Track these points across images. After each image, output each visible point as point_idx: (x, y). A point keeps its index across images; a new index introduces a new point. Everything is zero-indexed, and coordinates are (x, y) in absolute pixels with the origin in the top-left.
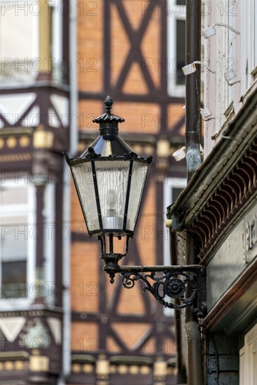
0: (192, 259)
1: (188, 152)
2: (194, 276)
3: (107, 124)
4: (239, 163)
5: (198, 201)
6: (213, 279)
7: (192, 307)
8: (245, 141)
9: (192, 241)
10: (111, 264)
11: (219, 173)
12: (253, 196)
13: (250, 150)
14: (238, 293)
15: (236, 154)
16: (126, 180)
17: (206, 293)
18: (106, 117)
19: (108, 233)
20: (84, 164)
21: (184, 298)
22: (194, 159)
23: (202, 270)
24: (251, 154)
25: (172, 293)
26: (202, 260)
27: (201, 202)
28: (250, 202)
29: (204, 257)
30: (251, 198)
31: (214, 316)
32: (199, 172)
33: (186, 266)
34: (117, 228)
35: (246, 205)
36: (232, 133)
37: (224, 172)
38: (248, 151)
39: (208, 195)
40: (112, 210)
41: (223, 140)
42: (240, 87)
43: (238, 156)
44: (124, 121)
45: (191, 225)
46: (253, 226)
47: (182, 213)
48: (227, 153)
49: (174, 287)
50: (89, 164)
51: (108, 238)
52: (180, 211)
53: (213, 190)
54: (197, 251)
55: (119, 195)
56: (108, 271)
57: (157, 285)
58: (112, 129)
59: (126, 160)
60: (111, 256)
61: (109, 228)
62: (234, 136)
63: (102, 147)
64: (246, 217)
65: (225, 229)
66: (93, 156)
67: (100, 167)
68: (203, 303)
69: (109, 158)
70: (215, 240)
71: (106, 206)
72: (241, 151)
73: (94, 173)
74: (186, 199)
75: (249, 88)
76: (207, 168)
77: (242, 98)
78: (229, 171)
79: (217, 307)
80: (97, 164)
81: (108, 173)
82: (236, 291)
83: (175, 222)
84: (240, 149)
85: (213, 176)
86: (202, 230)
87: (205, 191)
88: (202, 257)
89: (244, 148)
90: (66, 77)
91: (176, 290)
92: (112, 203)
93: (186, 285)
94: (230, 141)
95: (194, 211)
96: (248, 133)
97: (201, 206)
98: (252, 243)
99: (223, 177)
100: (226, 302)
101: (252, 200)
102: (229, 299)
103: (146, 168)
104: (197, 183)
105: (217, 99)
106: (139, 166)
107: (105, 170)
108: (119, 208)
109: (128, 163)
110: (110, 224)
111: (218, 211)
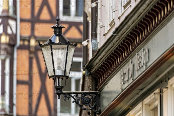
0: (94, 89)
1: (92, 42)
2: (95, 96)
3: (57, 29)
4: (119, 46)
5: (98, 63)
6: (104, 98)
7: (94, 110)
8: (123, 36)
9: (94, 80)
10: (58, 90)
11: (109, 50)
12: (126, 60)
13: (125, 40)
14: (117, 103)
15: (118, 42)
16: (66, 53)
17: (100, 103)
18: (57, 26)
19: (57, 77)
20: (47, 46)
21: (91, 106)
22: (95, 44)
23: (98, 93)
24: (125, 42)
25: (85, 103)
26: (98, 89)
27: (99, 63)
28: (124, 63)
29: (100, 88)
30: (125, 61)
31: (104, 114)
32: (100, 50)
33: (91, 92)
34: (61, 75)
35: (122, 64)
36: (117, 32)
37: (112, 50)
38: (124, 41)
39: (103, 60)
40: (59, 67)
41: (112, 35)
42: (118, 12)
43: (119, 43)
44: (64, 27)
45: (94, 74)
46: (125, 74)
47: (90, 68)
48: (113, 41)
49: (86, 101)
50: (49, 46)
51: (57, 79)
52: (89, 67)
53: (106, 58)
54: (96, 85)
55: (62, 60)
56: (57, 94)
57: (79, 100)
58: (59, 31)
59: (66, 45)
60: (59, 87)
61: (58, 75)
62: (117, 34)
63: (55, 39)
64: (122, 70)
65: (111, 75)
66: (51, 43)
67: (54, 48)
68: (99, 108)
69: (58, 44)
70: (105, 80)
71: (57, 65)
72: (121, 40)
73: (52, 50)
74: (92, 62)
75: (122, 13)
76: (103, 48)
77: (119, 17)
78: (114, 49)
79: (106, 110)
80: (53, 46)
81: (58, 50)
82: (116, 102)
83: (87, 72)
84: (120, 39)
85: (106, 52)
86: (99, 76)
87: (102, 58)
88: (99, 88)
89: (122, 39)
90: (15, 12)
91: (87, 102)
92: (59, 64)
93: (91, 100)
94: (116, 36)
95: (96, 67)
96: (124, 33)
97: (99, 65)
98: (125, 81)
99: (111, 52)
100: (111, 107)
101: (125, 62)
102: (113, 106)
103: (74, 48)
104: (98, 55)
105: (106, 18)
106: (71, 47)
107: (56, 49)
108: (62, 66)
109: (66, 46)
110: (58, 73)
111: (107, 68)
